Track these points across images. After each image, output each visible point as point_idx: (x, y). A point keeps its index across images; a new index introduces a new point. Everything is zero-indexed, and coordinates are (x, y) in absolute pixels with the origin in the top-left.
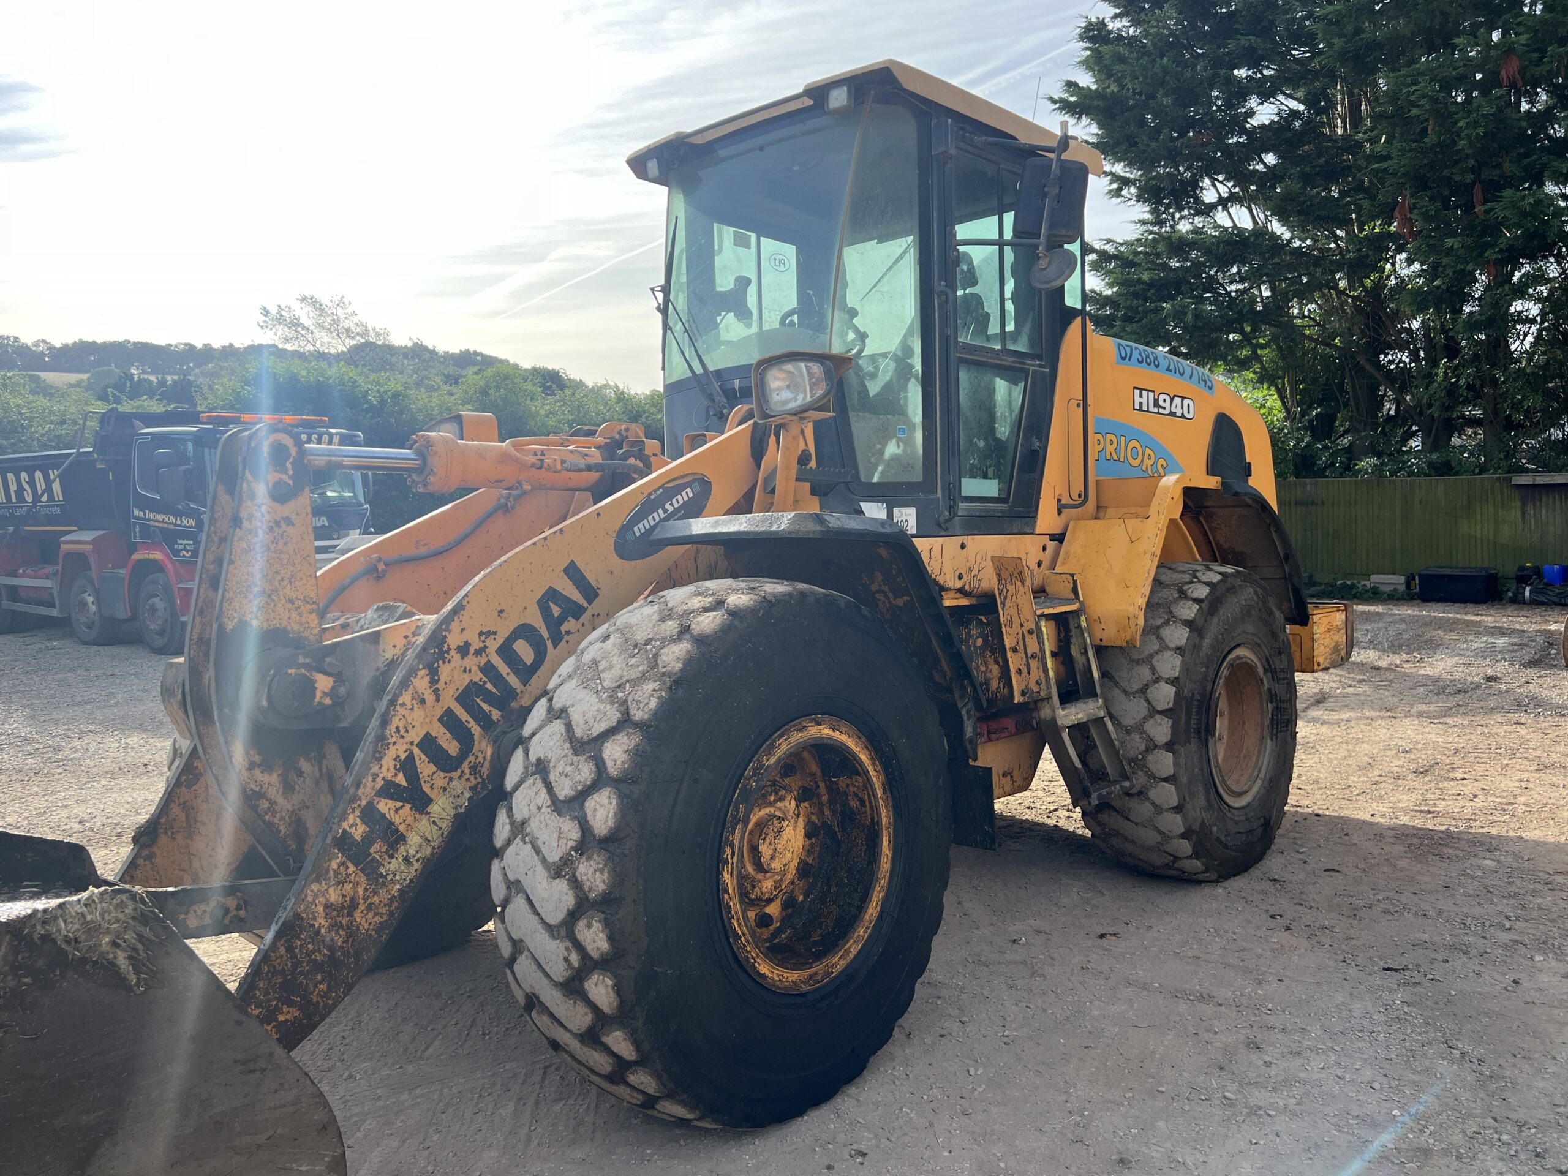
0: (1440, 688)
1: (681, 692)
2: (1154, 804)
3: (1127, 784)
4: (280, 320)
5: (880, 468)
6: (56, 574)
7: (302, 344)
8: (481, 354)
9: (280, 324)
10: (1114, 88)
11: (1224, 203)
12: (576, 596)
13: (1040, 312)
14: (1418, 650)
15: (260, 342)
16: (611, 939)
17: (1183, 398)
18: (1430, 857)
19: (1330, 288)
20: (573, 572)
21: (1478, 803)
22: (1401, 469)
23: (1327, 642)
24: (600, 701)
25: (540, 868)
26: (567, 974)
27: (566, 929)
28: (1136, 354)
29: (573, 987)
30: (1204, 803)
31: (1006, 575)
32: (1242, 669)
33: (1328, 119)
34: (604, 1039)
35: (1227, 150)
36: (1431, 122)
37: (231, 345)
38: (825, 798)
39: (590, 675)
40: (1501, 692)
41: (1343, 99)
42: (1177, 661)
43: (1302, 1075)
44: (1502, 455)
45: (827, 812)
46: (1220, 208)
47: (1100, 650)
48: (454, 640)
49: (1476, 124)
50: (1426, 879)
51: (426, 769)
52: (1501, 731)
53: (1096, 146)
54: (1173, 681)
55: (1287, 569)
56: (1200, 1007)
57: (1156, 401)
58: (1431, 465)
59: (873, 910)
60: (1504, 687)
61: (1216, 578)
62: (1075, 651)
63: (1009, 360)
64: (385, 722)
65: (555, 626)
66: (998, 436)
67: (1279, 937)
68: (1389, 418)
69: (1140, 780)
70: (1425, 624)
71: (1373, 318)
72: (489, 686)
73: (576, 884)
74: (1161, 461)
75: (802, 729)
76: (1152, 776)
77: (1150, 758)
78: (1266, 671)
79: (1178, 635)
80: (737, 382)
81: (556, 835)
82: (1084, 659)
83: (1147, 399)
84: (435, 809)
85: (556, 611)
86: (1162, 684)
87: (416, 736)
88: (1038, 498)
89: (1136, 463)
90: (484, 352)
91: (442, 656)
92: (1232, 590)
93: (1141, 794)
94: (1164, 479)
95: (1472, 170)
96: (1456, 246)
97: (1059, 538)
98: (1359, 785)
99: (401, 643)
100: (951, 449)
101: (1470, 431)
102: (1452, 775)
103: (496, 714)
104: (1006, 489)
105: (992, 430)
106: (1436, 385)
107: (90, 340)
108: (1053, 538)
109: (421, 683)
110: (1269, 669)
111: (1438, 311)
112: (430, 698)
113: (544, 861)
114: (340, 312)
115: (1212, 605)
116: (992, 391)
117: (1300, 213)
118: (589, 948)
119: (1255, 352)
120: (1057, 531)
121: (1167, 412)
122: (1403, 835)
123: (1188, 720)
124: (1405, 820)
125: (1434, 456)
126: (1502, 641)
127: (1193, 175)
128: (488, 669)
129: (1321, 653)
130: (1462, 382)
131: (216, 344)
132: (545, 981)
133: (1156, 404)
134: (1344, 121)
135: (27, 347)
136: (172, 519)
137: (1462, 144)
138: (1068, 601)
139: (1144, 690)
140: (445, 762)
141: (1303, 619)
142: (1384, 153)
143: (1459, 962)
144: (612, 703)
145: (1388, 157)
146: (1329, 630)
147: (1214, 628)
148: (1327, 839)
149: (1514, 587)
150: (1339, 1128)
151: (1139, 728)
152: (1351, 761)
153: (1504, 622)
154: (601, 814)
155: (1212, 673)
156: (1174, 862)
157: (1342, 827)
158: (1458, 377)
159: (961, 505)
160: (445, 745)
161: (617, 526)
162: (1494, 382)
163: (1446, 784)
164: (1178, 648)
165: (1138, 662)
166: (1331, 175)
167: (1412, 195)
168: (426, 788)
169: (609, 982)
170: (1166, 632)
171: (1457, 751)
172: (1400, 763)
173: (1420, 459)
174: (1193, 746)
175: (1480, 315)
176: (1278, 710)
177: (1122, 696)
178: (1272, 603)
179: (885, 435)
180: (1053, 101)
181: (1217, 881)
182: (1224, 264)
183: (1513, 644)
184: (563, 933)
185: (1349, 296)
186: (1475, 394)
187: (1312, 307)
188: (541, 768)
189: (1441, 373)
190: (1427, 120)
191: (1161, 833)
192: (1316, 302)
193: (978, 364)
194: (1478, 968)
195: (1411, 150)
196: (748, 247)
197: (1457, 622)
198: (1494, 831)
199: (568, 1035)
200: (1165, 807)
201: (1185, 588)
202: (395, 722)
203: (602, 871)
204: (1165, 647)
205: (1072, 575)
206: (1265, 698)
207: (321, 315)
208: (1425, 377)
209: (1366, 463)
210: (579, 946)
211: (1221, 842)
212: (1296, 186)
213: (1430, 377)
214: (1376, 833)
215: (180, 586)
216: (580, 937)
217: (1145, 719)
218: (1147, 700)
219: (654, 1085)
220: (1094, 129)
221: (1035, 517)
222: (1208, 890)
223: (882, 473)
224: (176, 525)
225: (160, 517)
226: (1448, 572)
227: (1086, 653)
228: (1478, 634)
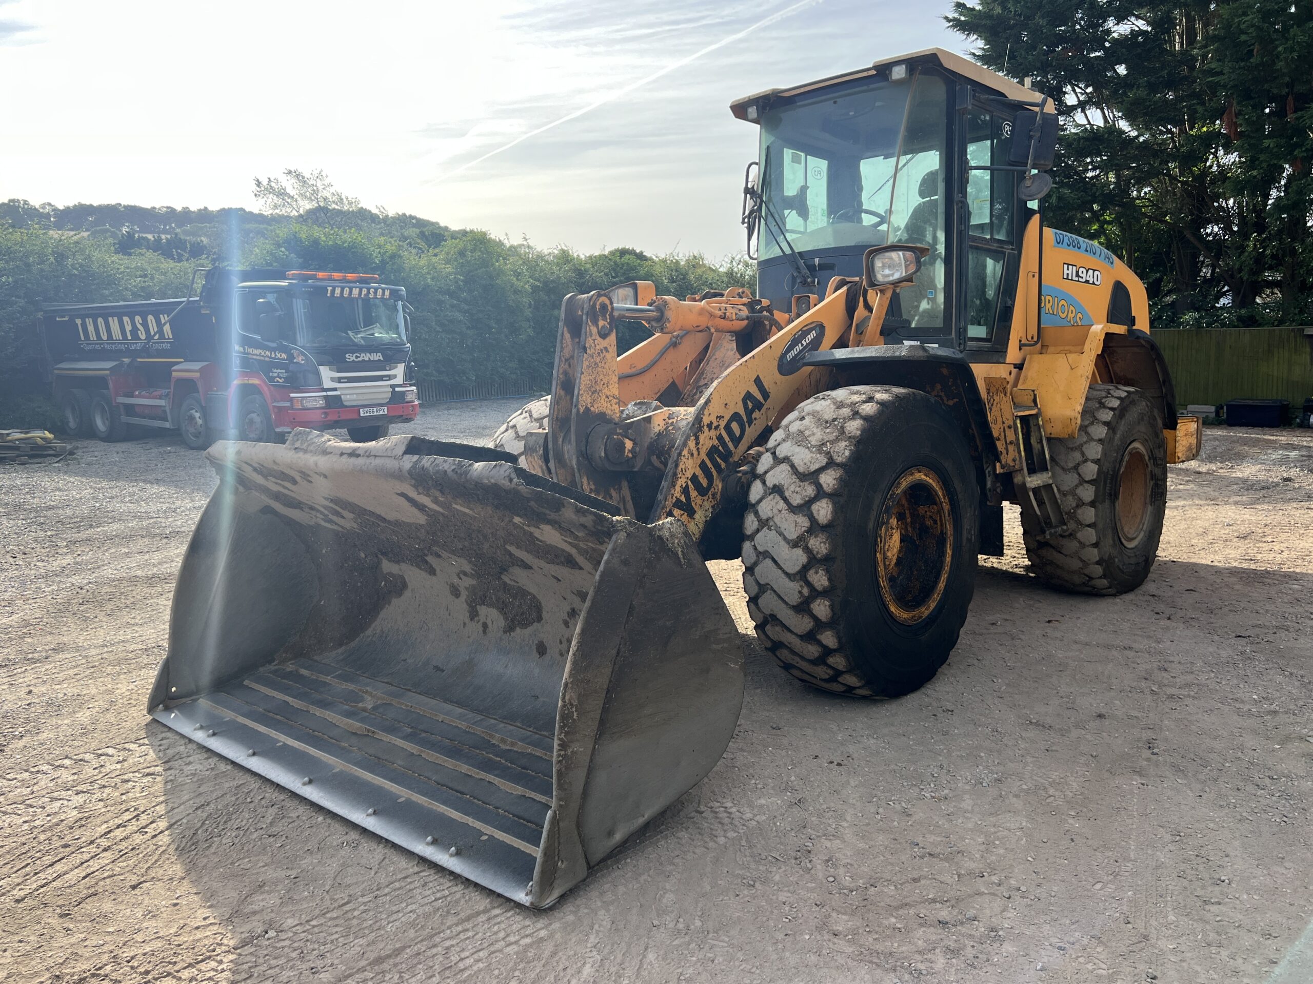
0: (1248, 486)
1: (861, 447)
2: (1080, 542)
3: (1065, 527)
4: (270, 190)
5: (916, 318)
6: (167, 395)
7: (289, 210)
8: (414, 218)
9: (270, 193)
10: (998, 10)
11: (1082, 105)
12: (759, 397)
13: (1013, 214)
14: (1229, 460)
15: (230, 206)
16: (830, 580)
17: (1094, 270)
18: (1256, 584)
19: (1164, 175)
20: (758, 381)
21: (1285, 554)
22: (1216, 321)
23: (1184, 443)
24: (811, 452)
25: (783, 543)
26: (799, 600)
27: (802, 575)
28: (1066, 239)
29: (803, 608)
30: (1111, 542)
31: (993, 390)
32: (1136, 455)
33: (1169, 37)
34: (818, 637)
35: (1089, 62)
36: (1256, 45)
37: (206, 208)
38: (909, 520)
39: (801, 438)
40: (1295, 488)
41: (1181, 21)
42: (1100, 448)
43: (1196, 682)
44: (1297, 311)
45: (909, 529)
46: (1079, 110)
47: (1049, 440)
48: (706, 420)
49: (1292, 50)
50: (1255, 595)
51: (694, 494)
52: (1297, 513)
53: (979, 58)
54: (1096, 462)
55: (1164, 390)
56: (1127, 652)
57: (1077, 272)
58: (1240, 318)
59: (942, 585)
60: (1297, 485)
61: (1124, 394)
62: (1033, 441)
63: (995, 246)
64: (677, 466)
65: (749, 413)
66: (987, 297)
67: (1164, 623)
68: (1205, 280)
69: (1072, 525)
70: (1233, 442)
71: (1198, 200)
72: (720, 448)
73: (807, 550)
74: (1079, 315)
75: (912, 474)
76: (1079, 523)
77: (1079, 511)
78: (1150, 458)
79: (1100, 431)
80: (817, 260)
81: (793, 525)
82: (1039, 446)
83: (1071, 271)
84: (697, 516)
85: (750, 405)
86: (1089, 464)
87: (689, 474)
88: (1008, 339)
89: (1063, 316)
90: (418, 216)
91: (700, 429)
92: (1133, 402)
93: (1072, 535)
94: (1094, 327)
95: (1287, 85)
96: (1271, 146)
97: (1019, 367)
98: (1199, 545)
99: (662, 423)
100: (963, 306)
101: (1268, 291)
102: (1264, 539)
103: (723, 465)
104: (990, 332)
105: (984, 293)
106: (1246, 254)
107: (88, 203)
108: (1016, 366)
109: (692, 444)
110: (1153, 457)
111: (1253, 195)
112: (695, 453)
113: (785, 538)
114: (319, 184)
115: (1121, 412)
116: (985, 267)
117: (1145, 114)
118: (816, 585)
119: (1101, 227)
120: (1018, 362)
121: (1084, 280)
122: (1234, 572)
123: (1105, 488)
124: (1235, 564)
125: (1243, 312)
126: (1293, 454)
127: (1058, 83)
128: (720, 438)
129: (1181, 451)
130: (1268, 252)
131: (194, 208)
132: (784, 605)
133: (1077, 275)
134: (1181, 38)
135: (36, 209)
136: (268, 353)
137: (1280, 65)
138: (1030, 408)
139: (1076, 468)
140: (702, 492)
141: (1173, 426)
142: (1218, 70)
143: (1283, 634)
144: (820, 453)
145: (1221, 73)
146: (1186, 435)
147: (1122, 427)
148: (1183, 575)
149: (1301, 415)
150: (1222, 703)
151: (1073, 492)
152: (1191, 530)
153: (1295, 440)
154: (822, 512)
155: (1119, 457)
156: (1088, 581)
157: (1193, 569)
158: (1265, 249)
159: (969, 343)
160: (701, 481)
161: (779, 355)
162: (1293, 252)
163: (1261, 545)
164: (1100, 440)
165: (1072, 449)
166: (1170, 84)
167: (1238, 103)
168: (693, 504)
169: (828, 603)
170: (1091, 430)
171: (1266, 525)
172: (1227, 532)
173: (1231, 314)
174: (1107, 504)
175: (1288, 200)
176: (1156, 485)
177: (1061, 471)
178: (1156, 412)
179: (921, 296)
180: (947, 18)
181: (1114, 595)
182: (1081, 154)
183: (1302, 456)
184: (798, 577)
185: (1180, 182)
186: (1277, 263)
187: (1147, 189)
188: (778, 490)
189: (1251, 244)
190: (1253, 44)
191: (1083, 561)
192: (1152, 186)
193: (977, 248)
194: (1295, 637)
195: (1240, 68)
196: (800, 163)
197: (1258, 440)
198: (1298, 570)
199: (793, 636)
200: (1088, 543)
201: (1103, 400)
202: (681, 466)
203: (825, 543)
204: (1091, 439)
205: (1033, 391)
206: (1148, 477)
207: (303, 186)
208: (1237, 248)
209: (1189, 317)
210: (809, 584)
211: (1120, 569)
212: (1142, 93)
213: (1242, 248)
214: (1218, 571)
215: (275, 404)
216: (810, 579)
217: (1077, 486)
218: (1079, 475)
219: (844, 663)
220: (981, 43)
221: (1006, 352)
222: (1110, 600)
223: (918, 321)
224: (270, 357)
225: (257, 352)
226: (1250, 403)
227: (1041, 442)
228: (1275, 449)
